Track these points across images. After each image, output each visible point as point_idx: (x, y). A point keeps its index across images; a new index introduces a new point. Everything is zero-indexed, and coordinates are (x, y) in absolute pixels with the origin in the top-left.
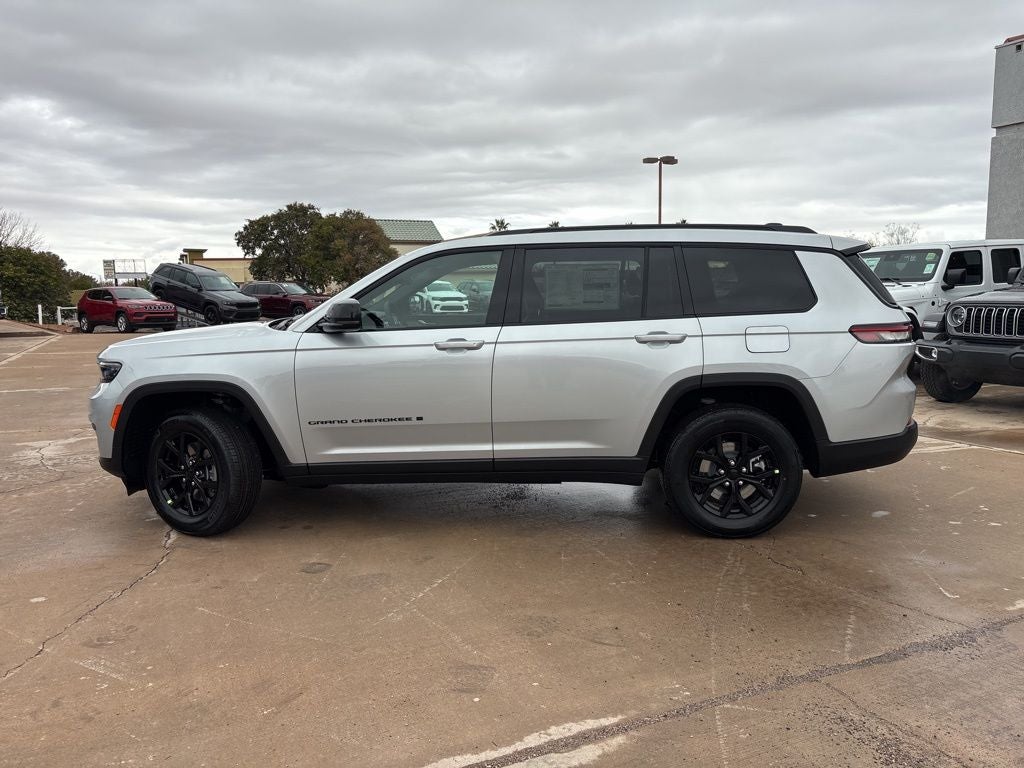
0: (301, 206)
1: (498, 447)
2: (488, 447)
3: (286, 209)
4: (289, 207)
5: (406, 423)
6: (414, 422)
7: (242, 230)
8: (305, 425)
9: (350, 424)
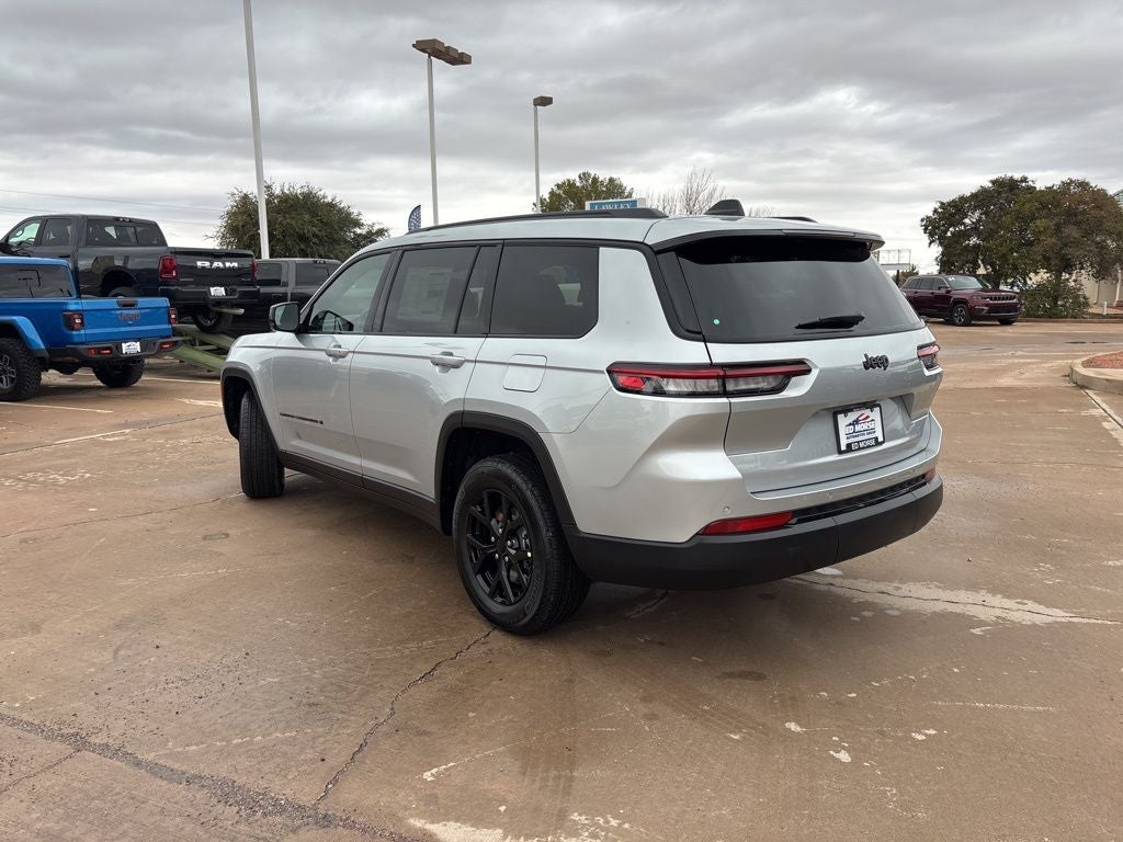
0: (1011, 179)
2: (359, 461)
3: (990, 185)
4: (993, 182)
5: (318, 425)
7: (930, 214)
9: (295, 419)
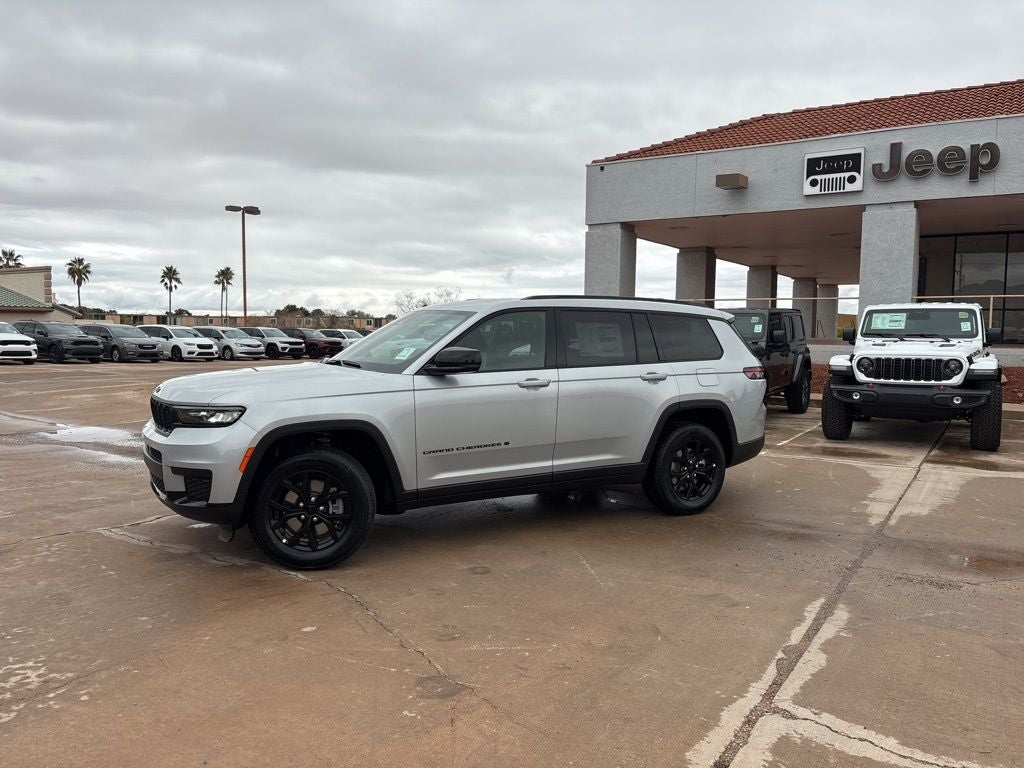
1: (557, 463)
2: (548, 463)
5: (497, 447)
6: (503, 446)
8: (420, 454)
9: (455, 451)
